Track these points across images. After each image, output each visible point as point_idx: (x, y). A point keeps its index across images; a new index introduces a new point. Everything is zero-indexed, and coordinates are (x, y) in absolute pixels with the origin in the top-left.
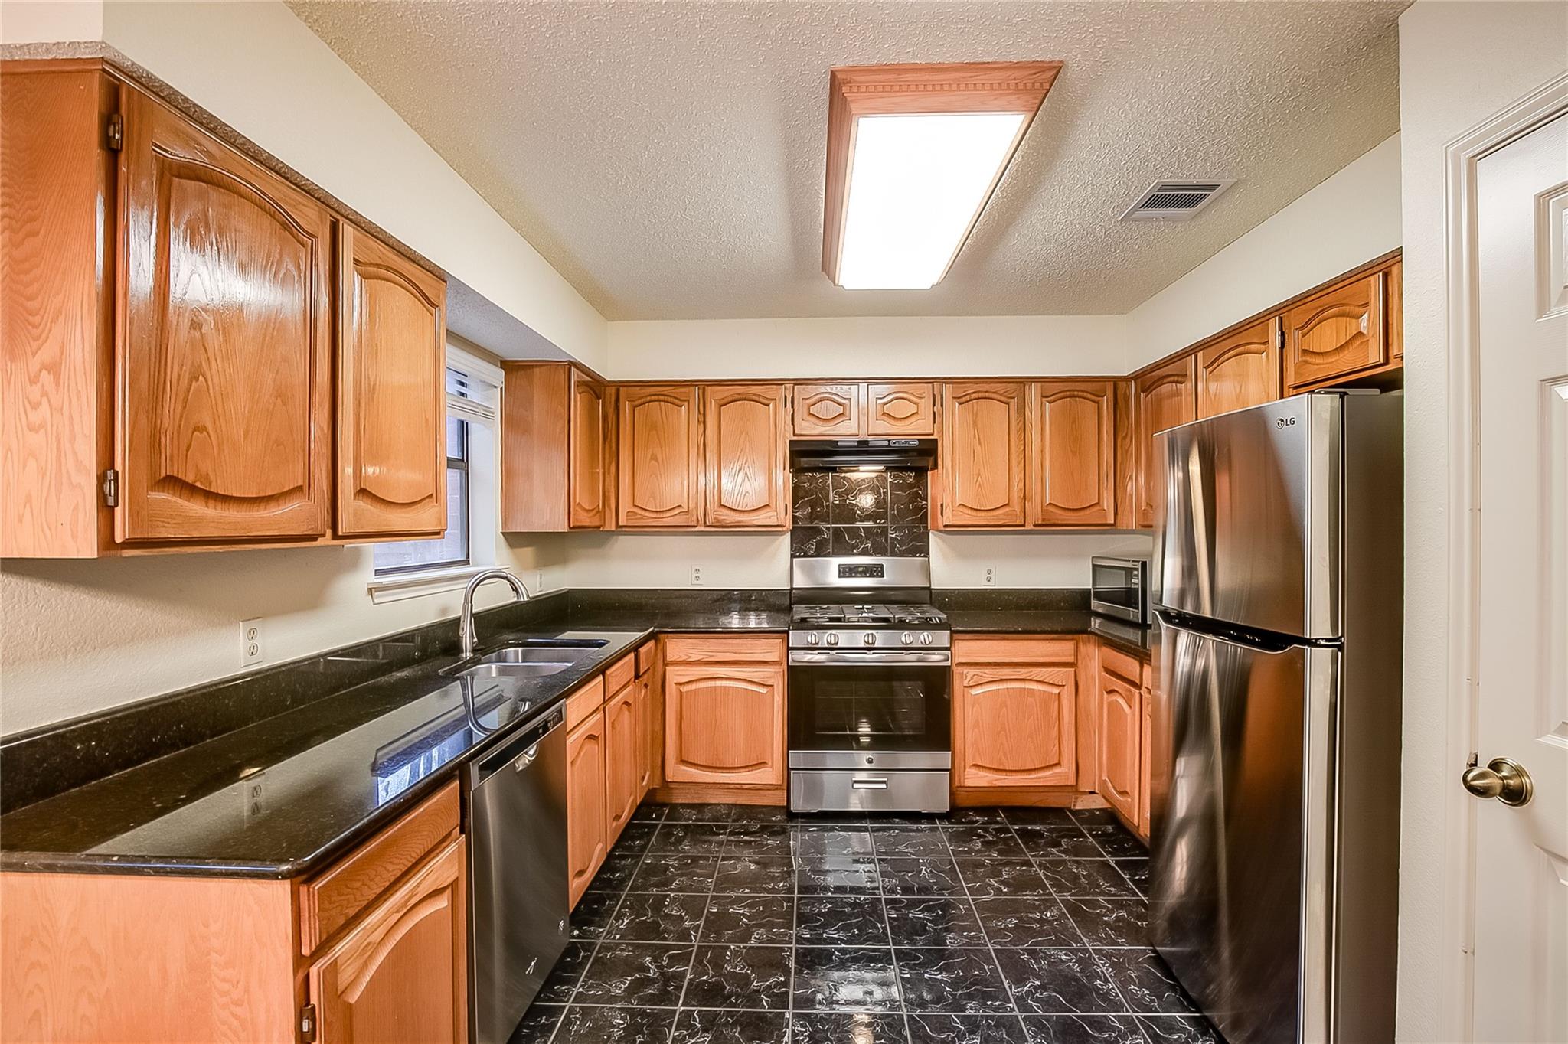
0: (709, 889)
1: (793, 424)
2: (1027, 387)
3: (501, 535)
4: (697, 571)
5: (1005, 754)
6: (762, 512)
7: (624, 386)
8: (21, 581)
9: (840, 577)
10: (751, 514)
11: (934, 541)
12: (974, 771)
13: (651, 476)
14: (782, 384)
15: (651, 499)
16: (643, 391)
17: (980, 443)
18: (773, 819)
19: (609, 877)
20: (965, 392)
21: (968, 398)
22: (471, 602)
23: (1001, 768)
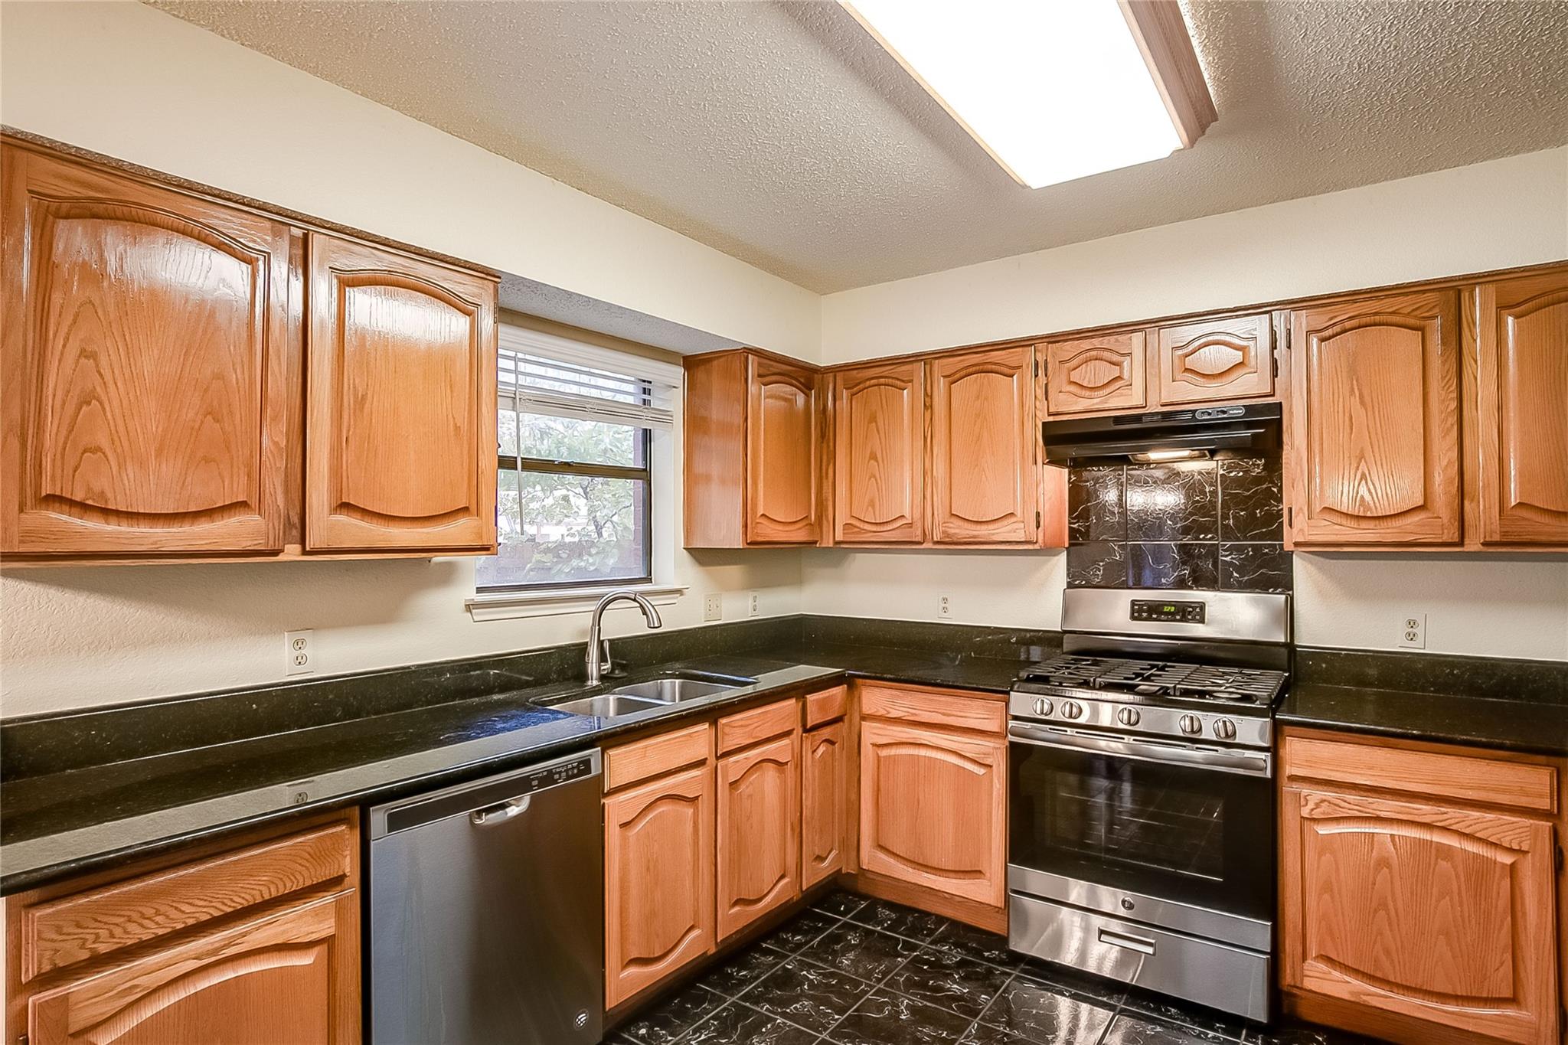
0: (826, 1029)
1: (1047, 399)
2: (1465, 295)
3: (684, 550)
4: (945, 600)
5: (1387, 952)
6: (1005, 522)
7: (841, 371)
8: (34, 587)
9: (1133, 618)
10: (991, 526)
11: (1302, 570)
12: (1322, 966)
13: (870, 479)
14: (1031, 345)
15: (870, 508)
16: (860, 375)
17: (1362, 403)
18: (986, 954)
19: (732, 973)
20: (1331, 319)
21: (1337, 329)
22: (599, 625)
23: (1379, 975)
